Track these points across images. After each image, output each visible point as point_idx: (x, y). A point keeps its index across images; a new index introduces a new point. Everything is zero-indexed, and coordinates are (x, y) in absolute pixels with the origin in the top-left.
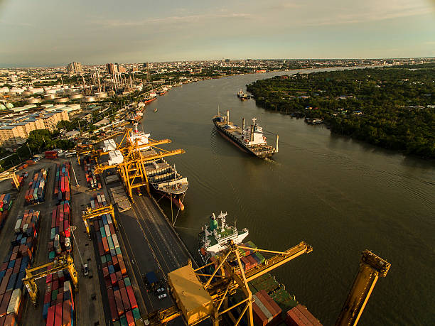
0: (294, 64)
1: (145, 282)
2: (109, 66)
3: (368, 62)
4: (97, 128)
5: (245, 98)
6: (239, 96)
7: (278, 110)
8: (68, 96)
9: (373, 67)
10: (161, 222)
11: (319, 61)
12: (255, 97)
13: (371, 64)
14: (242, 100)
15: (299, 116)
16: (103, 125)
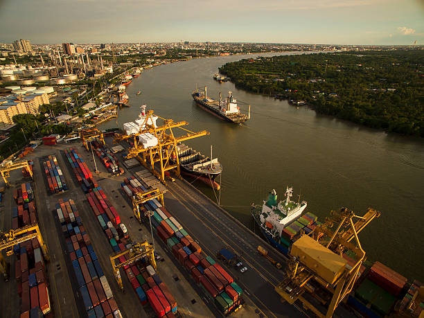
0: (253, 48)
1: (219, 259)
2: (66, 46)
3: (319, 47)
4: (87, 111)
5: (223, 80)
6: (215, 79)
7: (261, 92)
8: (31, 78)
9: (326, 52)
10: (204, 202)
11: (275, 45)
12: (233, 80)
13: (322, 49)
14: (220, 83)
15: (282, 98)
16: (91, 109)
